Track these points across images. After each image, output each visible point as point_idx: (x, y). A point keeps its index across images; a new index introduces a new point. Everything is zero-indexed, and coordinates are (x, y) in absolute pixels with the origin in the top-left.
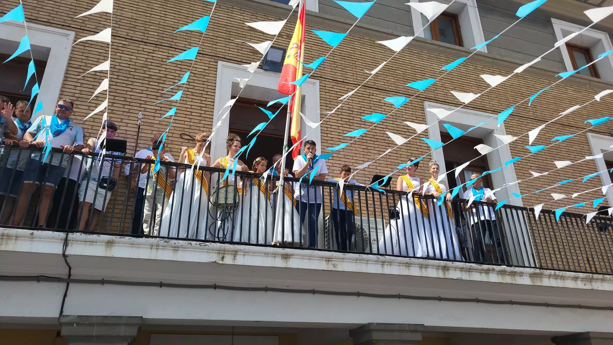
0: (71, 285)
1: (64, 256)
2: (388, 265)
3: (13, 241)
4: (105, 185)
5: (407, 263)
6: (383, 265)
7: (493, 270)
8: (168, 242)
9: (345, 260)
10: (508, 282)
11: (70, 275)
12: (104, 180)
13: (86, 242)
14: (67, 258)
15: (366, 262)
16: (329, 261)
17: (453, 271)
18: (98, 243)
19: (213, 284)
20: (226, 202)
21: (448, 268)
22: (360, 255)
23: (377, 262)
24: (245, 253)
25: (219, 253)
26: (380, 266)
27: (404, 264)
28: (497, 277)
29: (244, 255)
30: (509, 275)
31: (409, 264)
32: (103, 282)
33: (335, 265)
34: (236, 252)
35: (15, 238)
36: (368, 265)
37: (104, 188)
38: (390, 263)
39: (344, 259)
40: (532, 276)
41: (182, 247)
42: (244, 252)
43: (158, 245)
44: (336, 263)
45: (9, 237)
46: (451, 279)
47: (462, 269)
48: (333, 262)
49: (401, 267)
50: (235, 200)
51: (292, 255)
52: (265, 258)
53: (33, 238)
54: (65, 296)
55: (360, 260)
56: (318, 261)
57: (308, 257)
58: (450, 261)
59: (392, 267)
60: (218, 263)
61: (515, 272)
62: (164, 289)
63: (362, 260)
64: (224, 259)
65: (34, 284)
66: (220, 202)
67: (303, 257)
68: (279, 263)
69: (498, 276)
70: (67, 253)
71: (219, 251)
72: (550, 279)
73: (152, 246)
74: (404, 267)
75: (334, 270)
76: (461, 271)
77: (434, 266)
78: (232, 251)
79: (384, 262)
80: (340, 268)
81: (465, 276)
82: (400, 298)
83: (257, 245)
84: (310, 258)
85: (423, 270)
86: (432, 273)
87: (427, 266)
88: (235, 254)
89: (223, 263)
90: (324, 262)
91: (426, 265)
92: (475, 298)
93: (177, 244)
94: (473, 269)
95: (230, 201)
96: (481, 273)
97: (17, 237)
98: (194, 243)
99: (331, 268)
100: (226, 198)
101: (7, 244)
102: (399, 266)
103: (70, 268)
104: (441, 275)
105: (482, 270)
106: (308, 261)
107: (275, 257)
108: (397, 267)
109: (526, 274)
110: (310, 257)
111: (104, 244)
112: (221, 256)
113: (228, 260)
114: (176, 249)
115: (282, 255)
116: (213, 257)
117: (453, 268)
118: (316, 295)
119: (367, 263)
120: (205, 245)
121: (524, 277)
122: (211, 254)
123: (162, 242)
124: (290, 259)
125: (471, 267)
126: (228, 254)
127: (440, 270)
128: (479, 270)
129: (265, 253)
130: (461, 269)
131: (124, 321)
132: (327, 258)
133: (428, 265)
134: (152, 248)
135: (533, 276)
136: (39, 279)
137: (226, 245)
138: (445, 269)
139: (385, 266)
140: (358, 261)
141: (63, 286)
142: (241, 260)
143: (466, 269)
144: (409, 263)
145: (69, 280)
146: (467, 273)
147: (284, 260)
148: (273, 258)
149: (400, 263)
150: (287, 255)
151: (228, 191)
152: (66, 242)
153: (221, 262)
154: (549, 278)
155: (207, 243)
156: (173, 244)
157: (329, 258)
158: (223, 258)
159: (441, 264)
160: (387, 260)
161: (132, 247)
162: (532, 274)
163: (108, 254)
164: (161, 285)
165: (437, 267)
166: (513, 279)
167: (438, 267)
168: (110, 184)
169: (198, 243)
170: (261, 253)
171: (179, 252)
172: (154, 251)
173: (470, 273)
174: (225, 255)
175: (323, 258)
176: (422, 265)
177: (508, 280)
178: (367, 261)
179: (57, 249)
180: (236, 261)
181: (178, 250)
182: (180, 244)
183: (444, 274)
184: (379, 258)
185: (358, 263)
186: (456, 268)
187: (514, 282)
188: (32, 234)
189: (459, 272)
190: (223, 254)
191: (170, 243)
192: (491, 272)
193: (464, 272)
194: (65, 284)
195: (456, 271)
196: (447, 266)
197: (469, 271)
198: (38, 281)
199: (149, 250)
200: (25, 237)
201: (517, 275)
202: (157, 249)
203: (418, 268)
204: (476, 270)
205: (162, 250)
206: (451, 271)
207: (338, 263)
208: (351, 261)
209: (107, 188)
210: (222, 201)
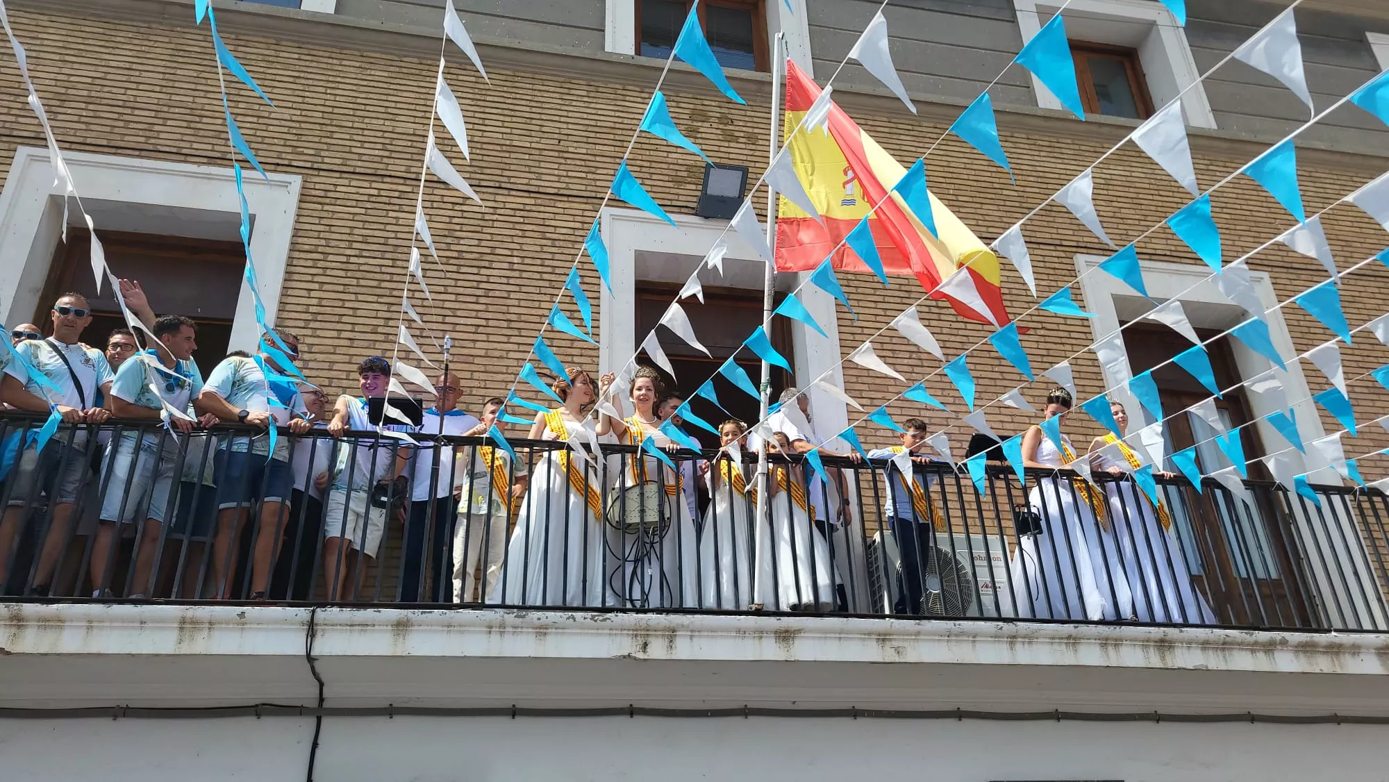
0: (326, 721)
1: (310, 658)
2: (1023, 643)
3: (205, 633)
4: (384, 499)
5: (1069, 637)
6: (1012, 644)
7: (1284, 643)
8: (524, 617)
9: (922, 637)
10: (1325, 671)
11: (321, 699)
12: (382, 488)
13: (351, 625)
14: (316, 664)
15: (971, 639)
16: (884, 640)
17: (1185, 651)
18: (377, 627)
19: (626, 705)
20: (642, 518)
21: (1171, 642)
22: (957, 622)
23: (996, 637)
24: (693, 632)
25: (636, 635)
26: (1004, 648)
27: (1062, 638)
28: (1294, 658)
29: (691, 637)
30: (1324, 653)
31: (1075, 639)
32: (391, 711)
33: (900, 650)
34: (674, 631)
35: (207, 625)
36: (978, 645)
38: (1030, 639)
39: (918, 633)
40: (1383, 651)
41: (555, 626)
42: (692, 631)
43: (502, 626)
44: (900, 644)
45: (195, 623)
46: (1179, 669)
47: (1205, 645)
48: (895, 644)
49: (1056, 647)
50: (661, 513)
51: (799, 631)
52: (739, 641)
53: (244, 624)
54: (315, 745)
55: (956, 635)
56: (860, 642)
57: (835, 633)
58: (1175, 626)
59: (1034, 646)
60: (635, 658)
61: (1341, 647)
62: (520, 720)
63: (962, 633)
64: (649, 649)
65: (249, 722)
66: (629, 521)
67: (825, 634)
68: (771, 651)
69: (1297, 657)
70: (314, 653)
71: (636, 632)
73: (491, 627)
74: (1064, 646)
75: (897, 660)
76: (1204, 649)
77: (1135, 640)
78: (664, 629)
79: (1014, 637)
80: (911, 657)
81: (1214, 661)
82: (1059, 719)
83: (719, 612)
84: (841, 635)
85: (1111, 650)
86: (1132, 658)
87: (1118, 642)
88: (671, 634)
89: (645, 657)
90: (875, 643)
91: (1116, 640)
92: (1244, 711)
93: (543, 621)
94: (1231, 643)
95: (652, 516)
96: (1253, 651)
97: (212, 624)
98: (578, 615)
99: (889, 655)
100: (642, 511)
101: (192, 639)
102: (1052, 643)
103: (321, 685)
104: (1155, 660)
105: (1256, 643)
106: (836, 642)
107: (761, 637)
108: (1047, 648)
109: (1368, 648)
110: (841, 633)
111: (390, 628)
112: (640, 641)
113: (658, 650)
114: (542, 631)
115: (776, 632)
116: (625, 646)
117: (1182, 643)
118: (860, 720)
119: (974, 641)
120: (605, 620)
121: (1362, 656)
122: (618, 639)
123: (510, 618)
124: (797, 642)
125: (1227, 639)
126: (656, 636)
127: (1152, 649)
128: (1248, 645)
129: (738, 631)
130: (1202, 644)
132: (879, 635)
133: (1121, 640)
134: (490, 632)
135: (1385, 653)
136: (260, 710)
137: (650, 615)
138: (1164, 645)
139: (1018, 647)
140: (954, 638)
141: (309, 723)
142: (685, 650)
143: (1214, 643)
144: (1074, 635)
145: (320, 711)
146: (1219, 652)
147: (783, 645)
148: (757, 641)
149: (1053, 638)
150: (787, 631)
151: (646, 495)
152: (311, 629)
153: (641, 656)
155: (609, 615)
156: (535, 620)
157: (885, 635)
158: (645, 645)
159: (1152, 636)
160: (1023, 632)
161: (449, 632)
162: (1381, 649)
163: (399, 652)
164: (514, 712)
165: (1143, 641)
166: (1336, 662)
167: (1145, 643)
168: (393, 496)
169: (589, 614)
170: (726, 630)
171: (548, 637)
172: (495, 638)
173: (1227, 653)
174: (650, 639)
175: (869, 634)
176: (1107, 639)
177: (1323, 664)
178: (974, 637)
179: (294, 644)
180: (674, 652)
181: (546, 633)
182: (550, 621)
183: (1163, 658)
184: (1001, 628)
185: (953, 643)
186: (1189, 643)
187: (1339, 671)
188: (242, 615)
189: (1199, 652)
190: (644, 636)
191: (527, 618)
192: (1279, 647)
193: (1211, 652)
194: (313, 721)
195: (1192, 651)
196: (1167, 638)
197: (1223, 649)
198: (258, 715)
199: (484, 637)
200: (227, 623)
201: (1344, 653)
202: (502, 633)
203: (1097, 648)
204: (1239, 644)
205: (511, 635)
206: (1180, 650)
207: (906, 644)
208: (936, 638)
209: (388, 505)
210: (633, 518)
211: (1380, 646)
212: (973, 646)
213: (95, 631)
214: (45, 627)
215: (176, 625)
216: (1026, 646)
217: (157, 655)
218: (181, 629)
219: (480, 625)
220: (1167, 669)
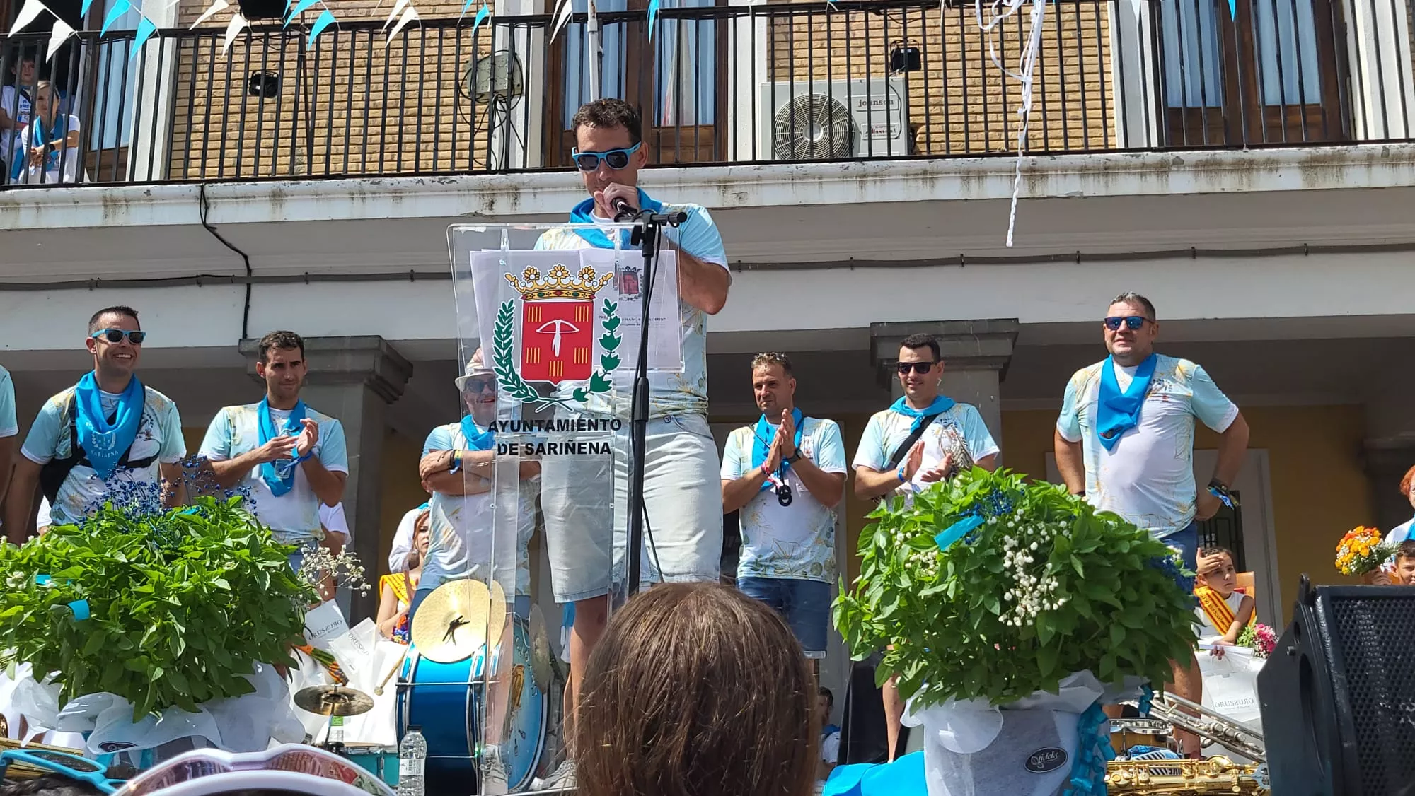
0: (255, 289)
1: (211, 229)
2: (875, 181)
3: (124, 209)
4: (258, 88)
5: (925, 172)
6: (862, 182)
7: (1178, 163)
8: (378, 183)
9: (764, 182)
10: (1228, 190)
11: (249, 271)
12: (256, 79)
13: (236, 198)
14: (217, 231)
15: (817, 180)
16: (725, 186)
17: (1060, 179)
18: (257, 199)
20: (493, 87)
21: (1042, 171)
22: (803, 165)
23: (844, 177)
24: (536, 189)
25: (483, 195)
27: (918, 173)
28: (1193, 181)
29: (535, 194)
30: (1232, 171)
31: (931, 174)
32: (307, 279)
33: (742, 195)
34: (517, 188)
35: (124, 203)
36: (824, 186)
37: (255, 93)
38: (881, 177)
39: (759, 178)
40: (1308, 165)
41: (407, 189)
42: (534, 188)
43: (362, 192)
44: (743, 190)
45: (113, 201)
46: (1049, 197)
47: (1083, 171)
48: (737, 190)
49: (911, 183)
50: (511, 81)
53: (152, 200)
54: (247, 307)
55: (802, 178)
56: (701, 191)
57: (675, 183)
59: (886, 183)
60: (481, 215)
61: (1251, 162)
62: (422, 285)
63: (805, 176)
64: (495, 206)
65: (193, 290)
66: (480, 91)
69: (1194, 176)
70: (209, 222)
71: (482, 191)
72: (1374, 169)
73: (353, 194)
74: (921, 182)
75: (737, 204)
76: (1082, 176)
77: (1001, 171)
78: (509, 187)
79: (864, 176)
80: (752, 201)
81: (1093, 187)
85: (974, 183)
86: (996, 189)
87: (981, 175)
88: (515, 192)
89: (491, 213)
90: (716, 190)
91: (979, 172)
93: (396, 185)
94: (1114, 168)
95: (503, 85)
96: (1142, 174)
97: (127, 201)
98: (429, 179)
99: (730, 201)
100: (493, 80)
102: (905, 179)
103: (246, 257)
104: (1022, 190)
105: (1144, 165)
106: (677, 191)
108: (901, 184)
109: (1289, 162)
110: (680, 183)
111: (268, 198)
112: (487, 199)
113: (503, 206)
114: (397, 194)
116: (471, 204)
117: (1057, 171)
118: (745, 273)
119: (821, 183)
120: (451, 182)
121: (1280, 172)
122: (468, 197)
123: (367, 183)
125: (1109, 163)
126: (501, 194)
127: (1018, 179)
128: (1135, 168)
130: (1081, 170)
131: (346, 346)
132: (720, 182)
133: (985, 172)
134: (352, 198)
135: (1312, 167)
136: (201, 280)
137: (478, 176)
138: (1036, 174)
139: (869, 185)
140: (798, 181)
141: (239, 291)
142: (529, 205)
143: (1094, 168)
144: (929, 170)
145: (249, 280)
146: (1101, 178)
149: (907, 175)
151: (497, 67)
152: (204, 201)
153: (487, 212)
154: (1369, 166)
155: (454, 178)
156: (390, 185)
157: (726, 182)
158: (492, 203)
159: (1022, 165)
160: (873, 170)
161: (318, 200)
162: (1306, 162)
163: (279, 218)
166: (1245, 180)
168: (266, 83)
169: (439, 178)
171: (403, 200)
172: (357, 203)
173: (1110, 177)
174: (496, 197)
175: (710, 182)
176: (968, 172)
177: (1228, 183)
178: (820, 178)
179: (190, 215)
180: (516, 207)
181: (401, 198)
182: (401, 186)
183: (1032, 188)
184: (847, 168)
185: (799, 186)
186: (1065, 170)
187: (1246, 189)
188: (148, 192)
189: (1077, 179)
190: (490, 194)
191: (382, 184)
192: (1174, 168)
193: (1091, 178)
194: (243, 288)
195: (1068, 179)
196: (1037, 166)
197: (1107, 175)
198: (200, 284)
199: (348, 203)
200: (139, 200)
201: (1258, 170)
202: (363, 198)
203: (959, 182)
204: (1125, 168)
205: (371, 200)
206: (1054, 179)
207: (748, 190)
208: (780, 181)
209: (261, 93)
210: (485, 87)
211: (1303, 159)
212: (821, 187)
213: (43, 210)
214: (7, 209)
215: (101, 203)
216: (878, 183)
217: (91, 228)
218: (106, 206)
219: (343, 193)
220: (1037, 199)
